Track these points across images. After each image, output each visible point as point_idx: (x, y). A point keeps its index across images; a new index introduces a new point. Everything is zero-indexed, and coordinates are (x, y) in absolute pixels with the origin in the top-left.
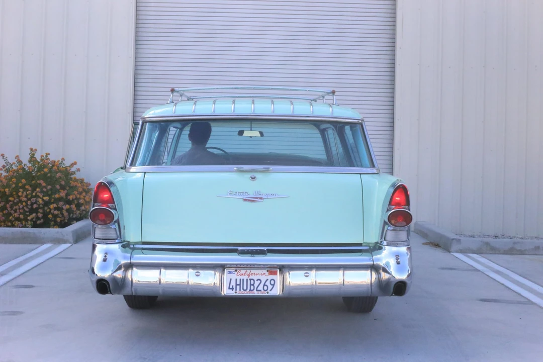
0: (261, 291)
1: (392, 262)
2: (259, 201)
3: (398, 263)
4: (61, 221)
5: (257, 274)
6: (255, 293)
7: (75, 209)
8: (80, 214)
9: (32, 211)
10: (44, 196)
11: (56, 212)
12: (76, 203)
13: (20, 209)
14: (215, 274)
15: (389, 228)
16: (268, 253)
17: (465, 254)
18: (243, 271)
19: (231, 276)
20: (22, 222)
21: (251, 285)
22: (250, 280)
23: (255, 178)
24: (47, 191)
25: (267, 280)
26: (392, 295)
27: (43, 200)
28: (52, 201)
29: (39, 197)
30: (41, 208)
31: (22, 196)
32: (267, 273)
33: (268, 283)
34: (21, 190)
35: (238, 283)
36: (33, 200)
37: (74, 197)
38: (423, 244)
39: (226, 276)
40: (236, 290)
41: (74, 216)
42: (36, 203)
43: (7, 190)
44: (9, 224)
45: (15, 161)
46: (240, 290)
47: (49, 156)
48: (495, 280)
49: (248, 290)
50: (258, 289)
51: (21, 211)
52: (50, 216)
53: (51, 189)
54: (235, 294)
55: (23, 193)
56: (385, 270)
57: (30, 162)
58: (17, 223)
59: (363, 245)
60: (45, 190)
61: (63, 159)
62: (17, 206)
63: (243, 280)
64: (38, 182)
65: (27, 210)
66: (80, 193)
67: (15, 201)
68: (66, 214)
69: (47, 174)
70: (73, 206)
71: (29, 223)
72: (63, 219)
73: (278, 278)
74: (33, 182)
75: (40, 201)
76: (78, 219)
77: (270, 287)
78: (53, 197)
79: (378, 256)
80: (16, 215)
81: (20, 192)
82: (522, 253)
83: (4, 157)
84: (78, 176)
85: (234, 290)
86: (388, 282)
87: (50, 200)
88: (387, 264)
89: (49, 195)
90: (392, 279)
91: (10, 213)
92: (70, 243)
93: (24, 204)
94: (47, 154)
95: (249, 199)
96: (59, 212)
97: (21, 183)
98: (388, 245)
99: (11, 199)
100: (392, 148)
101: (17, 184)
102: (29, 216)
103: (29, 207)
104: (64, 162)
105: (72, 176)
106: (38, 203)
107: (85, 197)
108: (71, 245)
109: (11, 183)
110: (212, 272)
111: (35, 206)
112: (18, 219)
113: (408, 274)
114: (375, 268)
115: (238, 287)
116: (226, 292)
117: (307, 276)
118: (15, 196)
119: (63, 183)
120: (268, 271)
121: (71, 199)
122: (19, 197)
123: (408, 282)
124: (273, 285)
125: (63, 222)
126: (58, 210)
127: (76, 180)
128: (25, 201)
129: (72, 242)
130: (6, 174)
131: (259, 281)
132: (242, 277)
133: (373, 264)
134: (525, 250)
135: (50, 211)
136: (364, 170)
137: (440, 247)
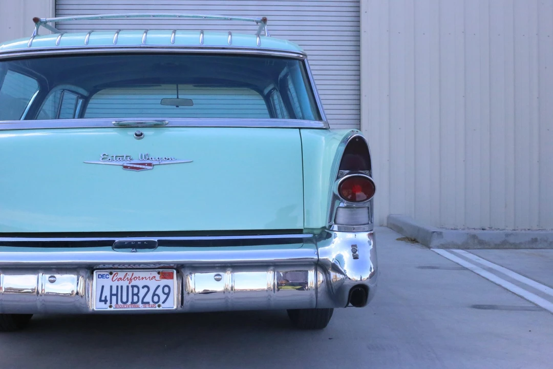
0: (148, 303)
1: (347, 255)
2: (147, 169)
3: (356, 257)
5: (143, 278)
6: (141, 307)
14: (78, 280)
15: (341, 205)
16: (159, 245)
17: (448, 250)
18: (121, 274)
19: (103, 281)
21: (133, 295)
22: (133, 287)
23: (142, 134)
25: (159, 286)
26: (347, 306)
32: (158, 277)
33: (159, 292)
35: (114, 292)
38: (398, 239)
39: (96, 282)
40: (111, 303)
46: (117, 303)
48: (488, 280)
49: (129, 303)
50: (145, 301)
54: (109, 309)
56: (336, 269)
59: (304, 231)
63: (122, 287)
73: (174, 283)
77: (163, 297)
79: (327, 248)
82: (516, 246)
85: (108, 303)
86: (341, 287)
88: (339, 258)
90: (347, 282)
95: (132, 165)
98: (339, 231)
110: (73, 277)
113: (370, 273)
114: (322, 266)
115: (114, 298)
116: (95, 305)
117: (218, 280)
120: (159, 273)
123: (371, 286)
124: (168, 294)
131: (146, 289)
132: (120, 283)
133: (318, 260)
134: (521, 243)
136: (305, 123)
137: (418, 242)
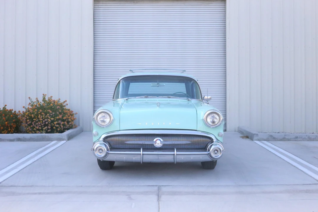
4: (60, 130)
7: (67, 124)
8: (69, 126)
9: (45, 125)
10: (51, 118)
11: (57, 126)
12: (67, 121)
13: (39, 125)
17: (260, 141)
20: (40, 131)
24: (53, 115)
27: (51, 120)
28: (55, 120)
29: (49, 118)
30: (50, 124)
31: (40, 118)
34: (40, 115)
36: (46, 120)
37: (66, 118)
38: (241, 137)
41: (66, 128)
42: (47, 121)
43: (32, 115)
44: (34, 132)
45: (35, 100)
47: (52, 98)
51: (40, 125)
52: (54, 128)
53: (54, 114)
55: (40, 116)
57: (43, 101)
58: (37, 132)
60: (51, 115)
61: (60, 99)
62: (38, 123)
64: (48, 111)
65: (43, 125)
66: (69, 116)
67: (37, 121)
68: (62, 126)
69: (52, 107)
70: (66, 123)
71: (44, 131)
72: (60, 129)
74: (45, 111)
75: (50, 121)
76: (68, 129)
78: (56, 118)
80: (37, 128)
81: (39, 116)
82: (289, 140)
83: (30, 99)
84: (67, 107)
87: (54, 119)
89: (53, 117)
91: (34, 127)
92: (65, 140)
93: (41, 122)
94: (51, 97)
96: (59, 126)
97: (40, 111)
99: (34, 119)
100: (226, 89)
101: (37, 112)
102: (44, 128)
103: (44, 123)
104: (60, 100)
105: (64, 108)
106: (48, 121)
107: (71, 118)
108: (66, 141)
109: (34, 111)
111: (47, 123)
112: (38, 130)
118: (37, 118)
119: (60, 111)
121: (64, 119)
122: (38, 118)
125: (61, 131)
126: (58, 125)
127: (66, 110)
128: (42, 121)
129: (67, 140)
130: (31, 107)
134: (291, 139)
135: (54, 125)
137: (249, 138)
